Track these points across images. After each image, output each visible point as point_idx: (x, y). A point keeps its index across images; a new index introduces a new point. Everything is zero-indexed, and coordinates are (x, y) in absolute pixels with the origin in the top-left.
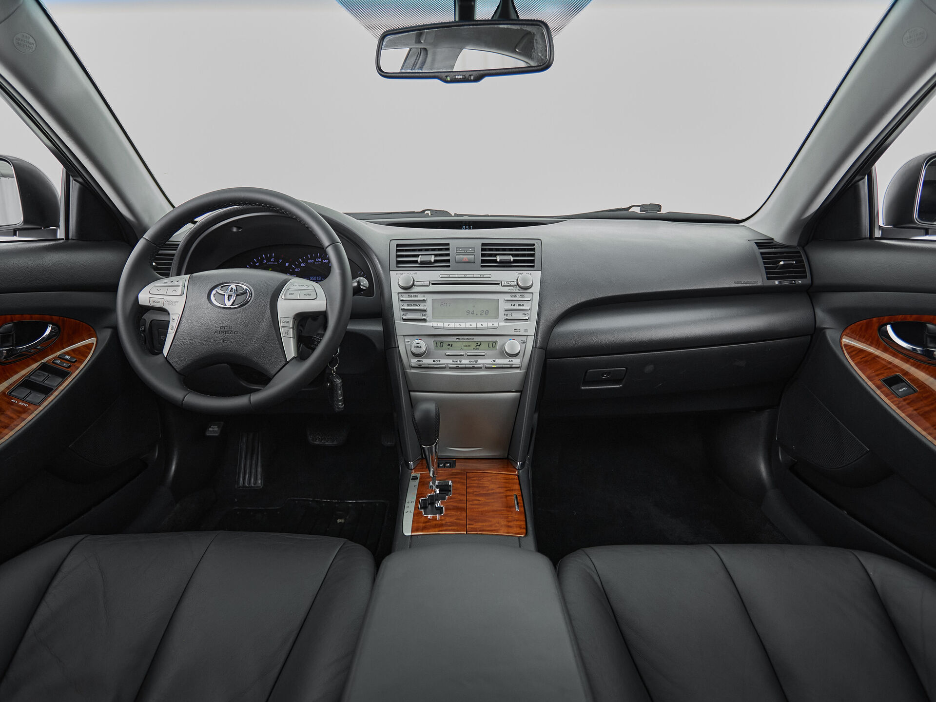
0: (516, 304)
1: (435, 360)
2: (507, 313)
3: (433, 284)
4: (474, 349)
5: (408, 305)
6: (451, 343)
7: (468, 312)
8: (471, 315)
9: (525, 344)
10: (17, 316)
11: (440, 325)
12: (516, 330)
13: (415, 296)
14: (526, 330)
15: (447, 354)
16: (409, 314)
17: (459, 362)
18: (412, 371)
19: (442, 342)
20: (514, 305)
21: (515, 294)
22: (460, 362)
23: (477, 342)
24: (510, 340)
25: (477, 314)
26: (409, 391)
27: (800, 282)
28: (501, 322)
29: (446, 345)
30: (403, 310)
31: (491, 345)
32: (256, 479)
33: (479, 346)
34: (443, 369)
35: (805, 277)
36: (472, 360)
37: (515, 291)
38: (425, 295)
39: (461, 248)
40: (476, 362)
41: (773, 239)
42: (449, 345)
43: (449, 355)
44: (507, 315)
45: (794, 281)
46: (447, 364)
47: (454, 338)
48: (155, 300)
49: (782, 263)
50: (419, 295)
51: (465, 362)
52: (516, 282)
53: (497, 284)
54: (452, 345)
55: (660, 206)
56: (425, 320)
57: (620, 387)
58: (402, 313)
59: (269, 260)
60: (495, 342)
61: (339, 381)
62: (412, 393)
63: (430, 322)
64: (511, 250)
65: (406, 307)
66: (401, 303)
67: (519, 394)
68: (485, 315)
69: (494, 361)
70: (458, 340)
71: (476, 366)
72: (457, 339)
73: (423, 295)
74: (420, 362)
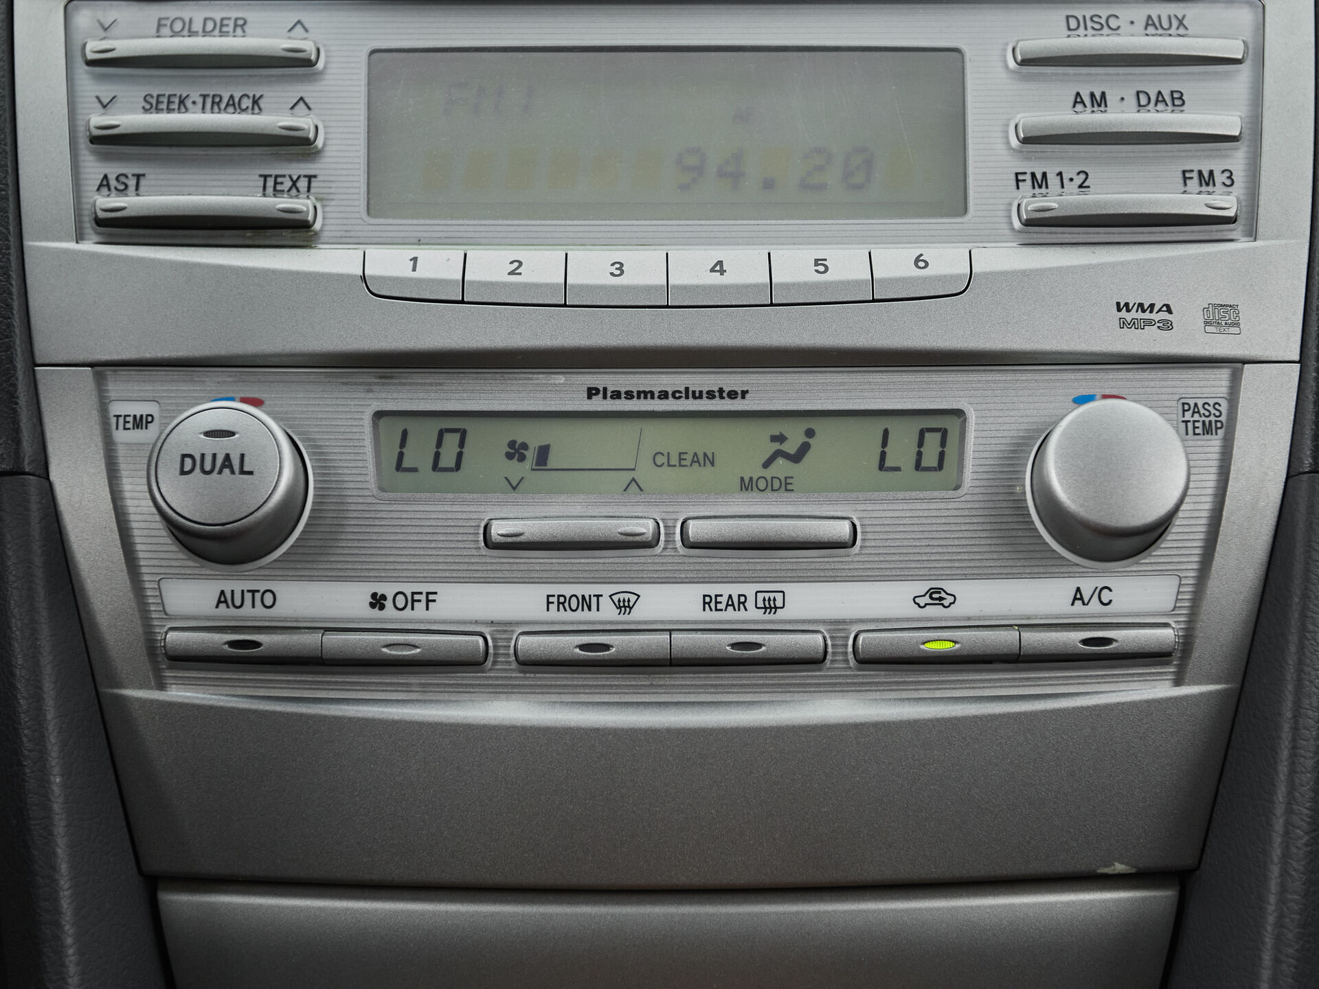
1: (388, 589)
2: (1048, 163)
4: (747, 485)
6: (533, 436)
9: (1214, 444)
15: (499, 530)
16: (153, 174)
17: (608, 612)
18: (180, 693)
23: (776, 427)
24: (1081, 400)
25: (768, 185)
26: (153, 883)
28: (987, 238)
31: (902, 449)
33: (797, 457)
34: (468, 677)
36: (735, 590)
40: (770, 607)
42: (516, 451)
43: (514, 545)
44: (1040, 182)
46: (504, 627)
51: (672, 605)
58: (94, 169)
62: (178, 902)
63: (346, 239)
65: (132, 119)
66: (89, 87)
67: (1157, 898)
69: (936, 596)
70: (598, 404)
71: (774, 643)
72: (592, 392)
74: (251, 612)
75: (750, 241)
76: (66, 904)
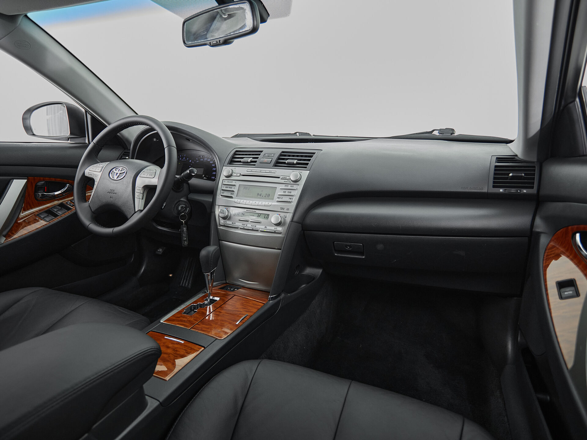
0: (287, 191)
1: (233, 222)
2: (280, 196)
3: (243, 175)
4: (256, 218)
5: (226, 187)
7: (258, 194)
8: (259, 196)
9: (286, 218)
10: (47, 178)
11: (239, 201)
12: (282, 208)
13: (231, 182)
14: (288, 209)
16: (225, 192)
17: (245, 225)
18: (221, 228)
20: (285, 192)
21: (288, 185)
23: (258, 214)
25: (263, 196)
26: (219, 240)
27: (525, 191)
28: (274, 202)
30: (223, 190)
31: (266, 217)
32: (188, 284)
33: (259, 216)
34: (236, 229)
35: (532, 188)
36: (253, 225)
37: (288, 183)
38: (236, 182)
39: (267, 154)
40: (255, 226)
41: (516, 156)
42: (242, 214)
43: (240, 220)
44: (279, 198)
45: (520, 190)
46: (239, 226)
48: (90, 173)
49: (511, 175)
50: (233, 181)
51: (249, 226)
52: (289, 177)
53: (279, 178)
54: (244, 214)
56: (231, 197)
57: (364, 258)
58: (222, 192)
59: (182, 158)
60: (268, 215)
61: (185, 229)
62: (220, 242)
63: (235, 198)
64: (298, 156)
66: (223, 186)
67: (280, 251)
68: (267, 197)
69: (266, 227)
71: (254, 229)
72: (247, 210)
74: (225, 223)
75: (258, 201)
76: (212, 240)
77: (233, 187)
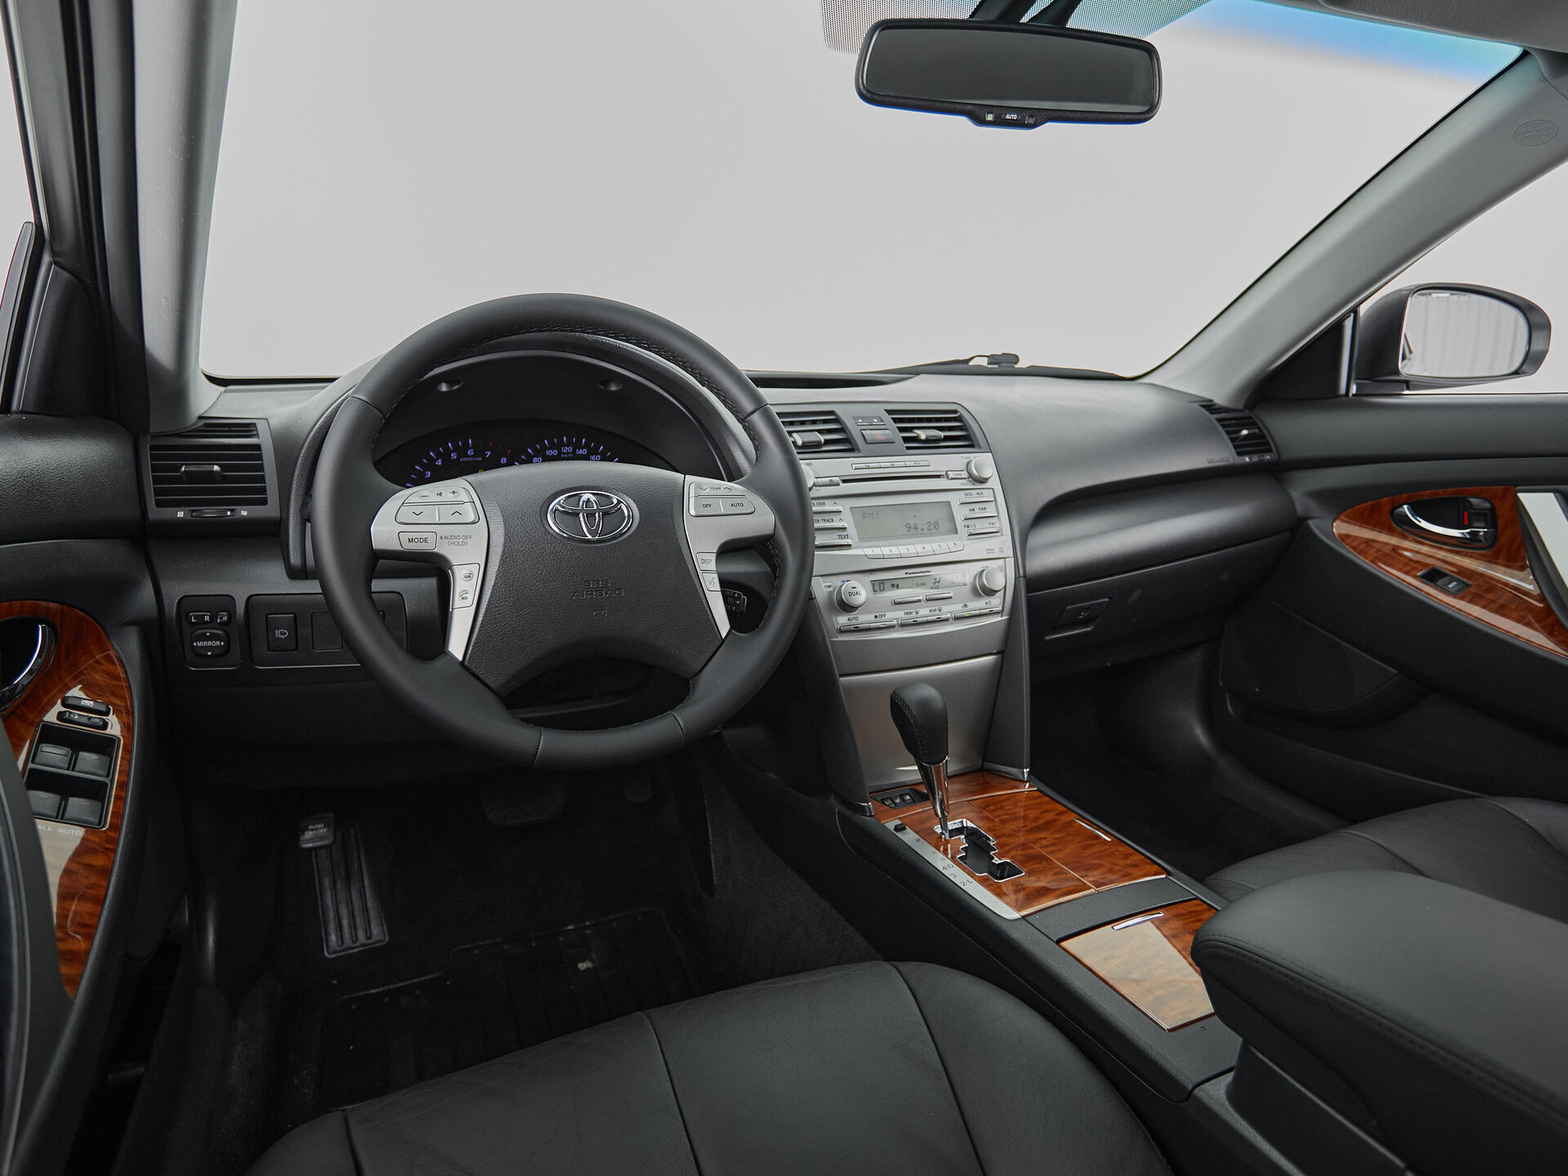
0: (975, 506)
1: (877, 614)
2: (968, 522)
3: (844, 481)
4: (932, 588)
5: (816, 521)
6: (895, 583)
7: (908, 527)
8: (912, 531)
9: (1003, 573)
11: (877, 551)
12: (990, 550)
13: (820, 504)
14: (1001, 550)
17: (914, 614)
19: (882, 582)
20: (973, 510)
21: (971, 492)
22: (917, 613)
26: (840, 676)
27: (1268, 457)
29: (888, 585)
32: (368, 929)
34: (892, 629)
35: (1270, 451)
36: (934, 608)
37: (970, 486)
38: (837, 501)
40: (940, 610)
41: (1211, 401)
42: (893, 586)
43: (898, 604)
44: (969, 527)
45: (1263, 456)
46: (898, 619)
47: (901, 574)
48: (413, 535)
49: (1245, 432)
50: (826, 501)
51: (924, 612)
52: (966, 472)
53: (938, 476)
54: (898, 586)
55: (1017, 357)
56: (849, 546)
57: (1091, 631)
59: (462, 452)
63: (858, 547)
67: (1000, 656)
68: (934, 531)
69: (965, 605)
70: (908, 576)
71: (942, 617)
72: (906, 573)
73: (833, 501)
74: (854, 622)
77: (836, 517)
